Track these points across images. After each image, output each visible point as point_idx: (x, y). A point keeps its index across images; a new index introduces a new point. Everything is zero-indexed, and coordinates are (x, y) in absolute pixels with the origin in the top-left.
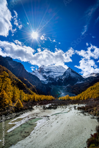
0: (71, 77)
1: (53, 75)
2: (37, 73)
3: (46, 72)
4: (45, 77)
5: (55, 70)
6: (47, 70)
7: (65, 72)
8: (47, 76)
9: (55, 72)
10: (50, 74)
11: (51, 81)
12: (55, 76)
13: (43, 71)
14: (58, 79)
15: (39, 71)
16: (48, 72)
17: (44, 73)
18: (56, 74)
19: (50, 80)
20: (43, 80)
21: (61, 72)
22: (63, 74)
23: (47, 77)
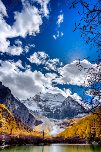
0: (70, 108)
1: (50, 105)
2: (32, 101)
3: (43, 101)
4: (40, 106)
5: (53, 99)
6: (43, 98)
7: (64, 101)
8: (43, 105)
9: (53, 101)
10: (47, 103)
11: (46, 113)
12: (52, 106)
13: (40, 99)
14: (55, 110)
15: (34, 99)
16: (45, 101)
17: (39, 101)
18: (53, 103)
19: (45, 111)
20: (37, 110)
21: (60, 101)
22: (61, 104)
23: (43, 107)
